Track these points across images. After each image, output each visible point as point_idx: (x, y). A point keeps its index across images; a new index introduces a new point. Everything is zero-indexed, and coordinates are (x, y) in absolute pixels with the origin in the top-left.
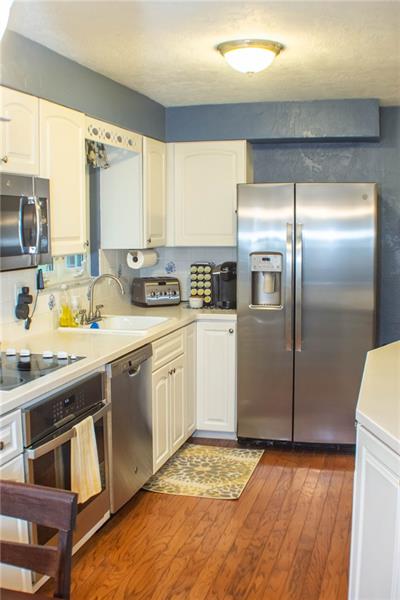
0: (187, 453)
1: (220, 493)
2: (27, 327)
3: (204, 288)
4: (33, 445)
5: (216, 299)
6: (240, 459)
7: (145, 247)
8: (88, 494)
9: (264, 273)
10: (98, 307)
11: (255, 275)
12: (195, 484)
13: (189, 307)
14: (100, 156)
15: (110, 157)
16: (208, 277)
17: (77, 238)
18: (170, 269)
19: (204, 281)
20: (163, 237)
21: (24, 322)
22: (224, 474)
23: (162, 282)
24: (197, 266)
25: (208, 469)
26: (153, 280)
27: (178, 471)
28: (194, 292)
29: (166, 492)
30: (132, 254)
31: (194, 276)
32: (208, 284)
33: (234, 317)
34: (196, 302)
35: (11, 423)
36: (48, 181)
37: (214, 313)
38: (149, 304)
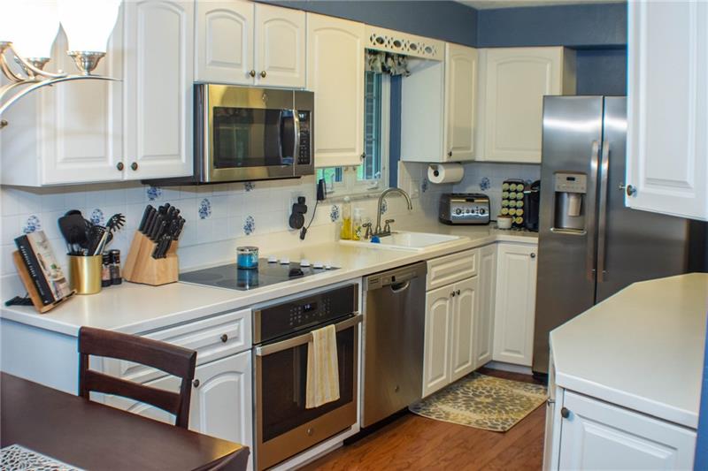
0: (476, 383)
1: (489, 424)
2: (302, 237)
3: (516, 208)
4: (263, 343)
5: (527, 221)
6: (528, 394)
7: (445, 160)
8: (323, 399)
9: (568, 193)
10: (387, 222)
11: (559, 195)
12: (467, 413)
13: (496, 228)
14: (399, 64)
15: (411, 64)
16: (520, 196)
17: (353, 150)
18: (484, 185)
19: (516, 200)
20: (472, 150)
21: (299, 232)
22: (503, 407)
23: (470, 198)
24: (510, 183)
25: (490, 400)
26: (461, 196)
27: (457, 398)
28: (505, 211)
29: (433, 417)
30: (433, 168)
31: (506, 194)
32: (520, 204)
33: (536, 240)
34: (504, 222)
35: (240, 319)
36: (312, 94)
37: (524, 235)
38: (454, 222)
